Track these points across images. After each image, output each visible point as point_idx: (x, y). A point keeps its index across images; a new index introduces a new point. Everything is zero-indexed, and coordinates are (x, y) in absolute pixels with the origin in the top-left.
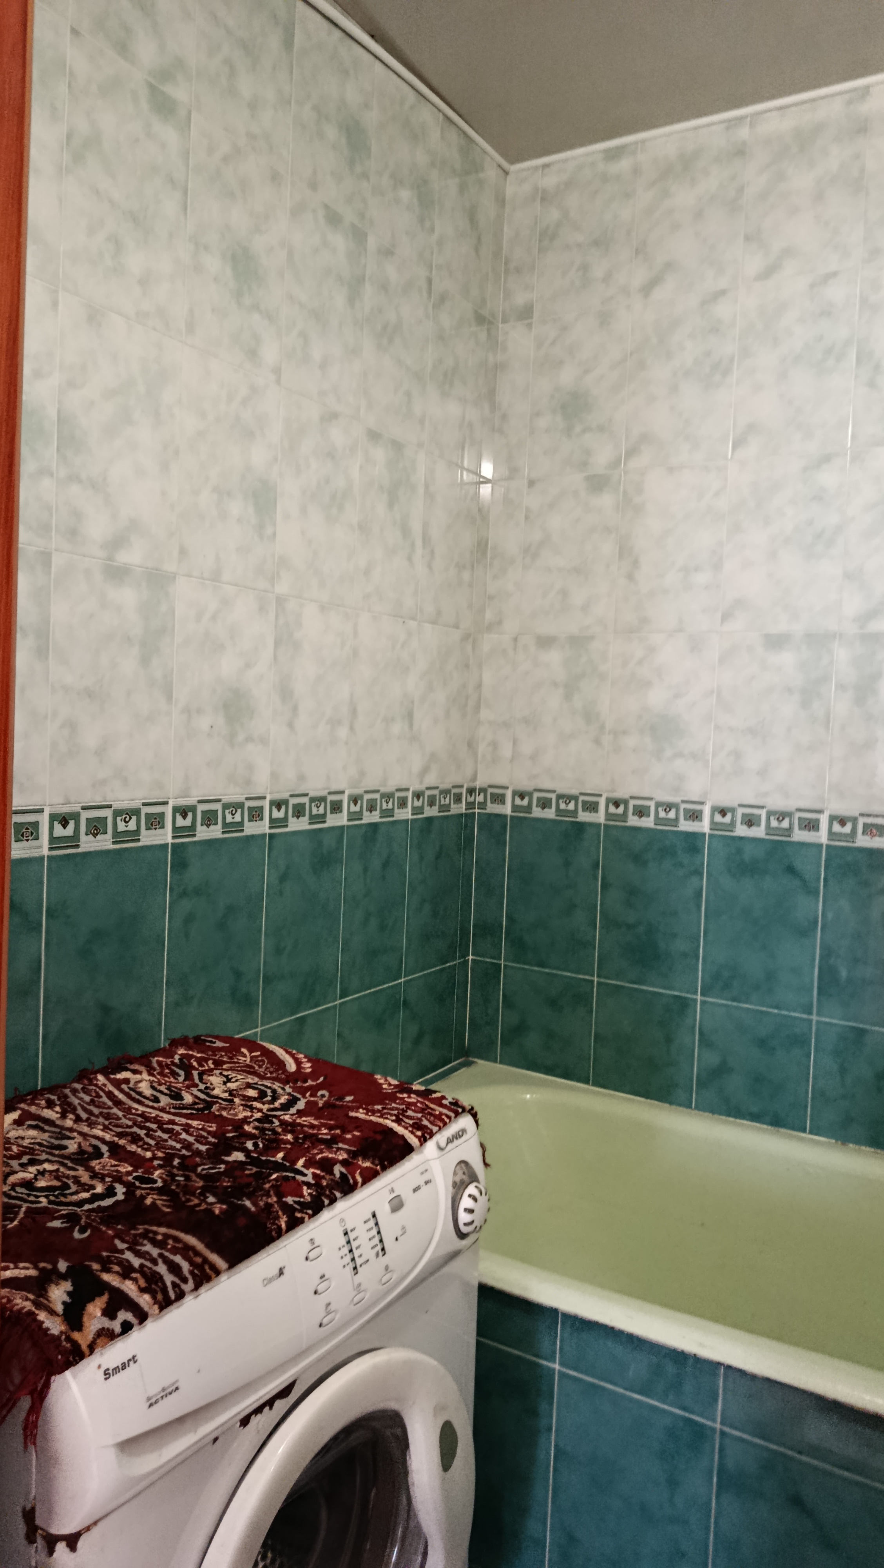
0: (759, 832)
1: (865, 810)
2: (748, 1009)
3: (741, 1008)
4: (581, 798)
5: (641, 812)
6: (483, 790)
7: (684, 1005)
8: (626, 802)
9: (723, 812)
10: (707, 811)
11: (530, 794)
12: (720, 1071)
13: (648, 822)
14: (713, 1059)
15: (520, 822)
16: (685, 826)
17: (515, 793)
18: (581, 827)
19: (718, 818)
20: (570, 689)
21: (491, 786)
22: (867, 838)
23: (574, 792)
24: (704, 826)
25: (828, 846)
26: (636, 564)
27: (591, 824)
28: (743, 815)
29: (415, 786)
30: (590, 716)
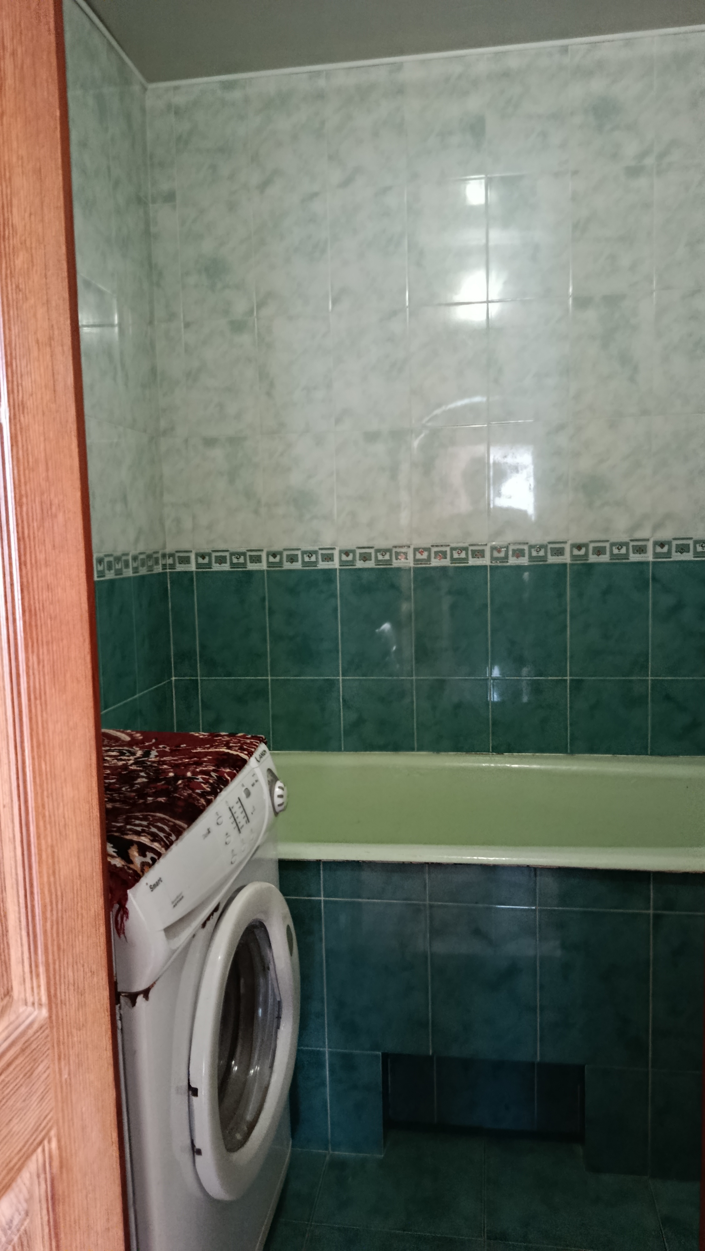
0: (371, 564)
1: (434, 543)
2: (373, 680)
3: (369, 680)
4: (249, 554)
5: (292, 559)
6: (172, 555)
7: (332, 684)
8: (281, 553)
9: (347, 553)
10: (336, 553)
11: (209, 555)
12: (359, 723)
13: (298, 566)
14: (353, 716)
15: (204, 574)
16: (323, 565)
17: (197, 555)
18: (250, 574)
19: (344, 558)
20: (232, 476)
21: (177, 552)
22: (437, 560)
23: (243, 550)
24: (335, 564)
25: (414, 568)
26: (272, 385)
27: (257, 571)
28: (360, 554)
29: (133, 552)
30: (249, 494)
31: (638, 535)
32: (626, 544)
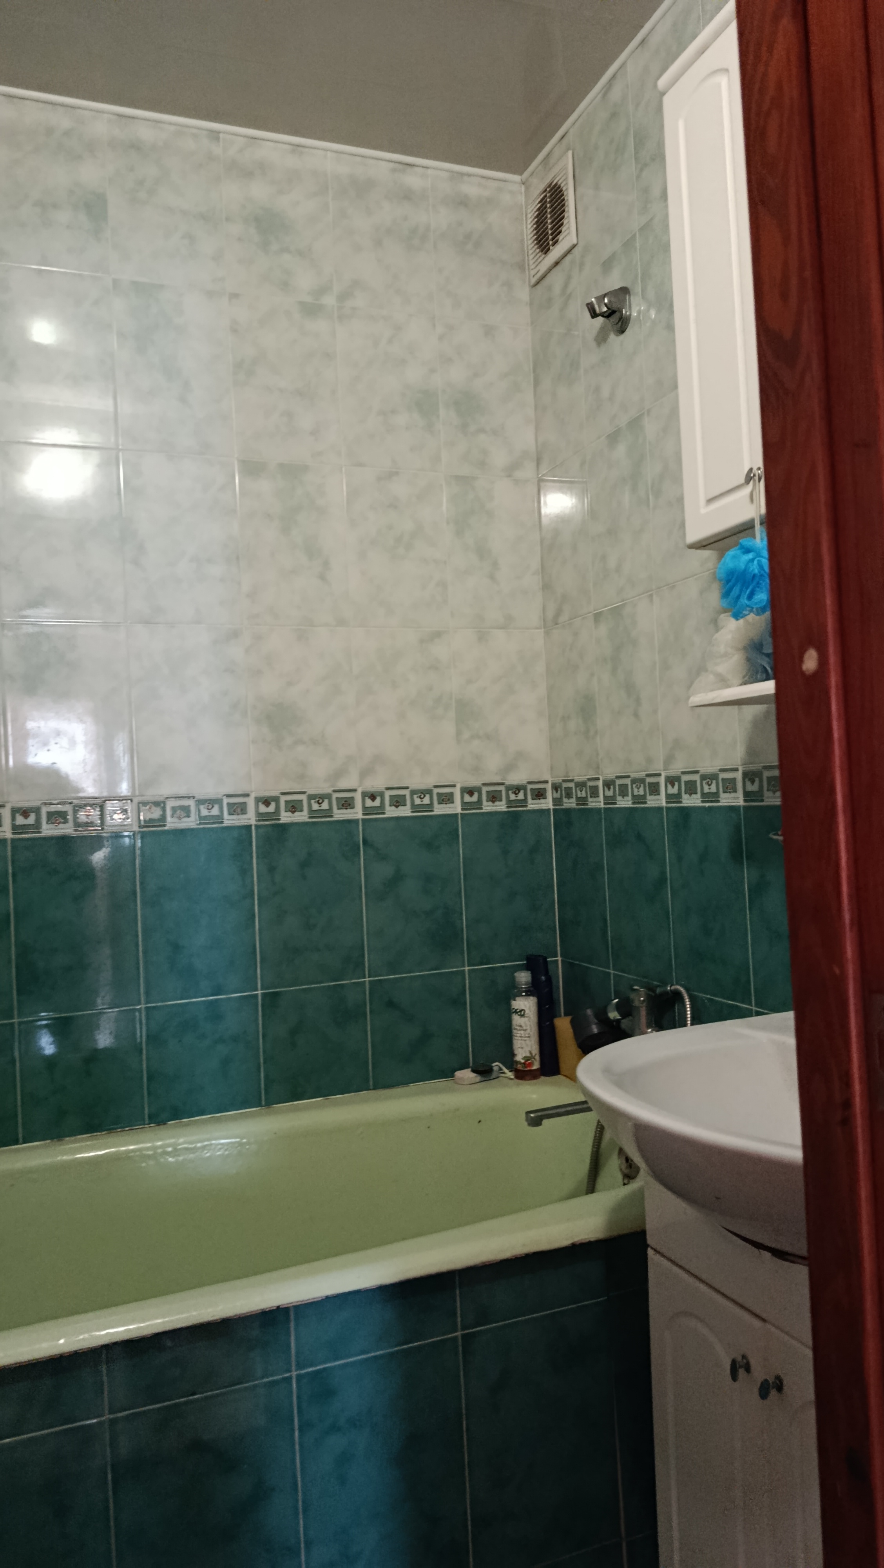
31: (343, 784)
32: (328, 796)
